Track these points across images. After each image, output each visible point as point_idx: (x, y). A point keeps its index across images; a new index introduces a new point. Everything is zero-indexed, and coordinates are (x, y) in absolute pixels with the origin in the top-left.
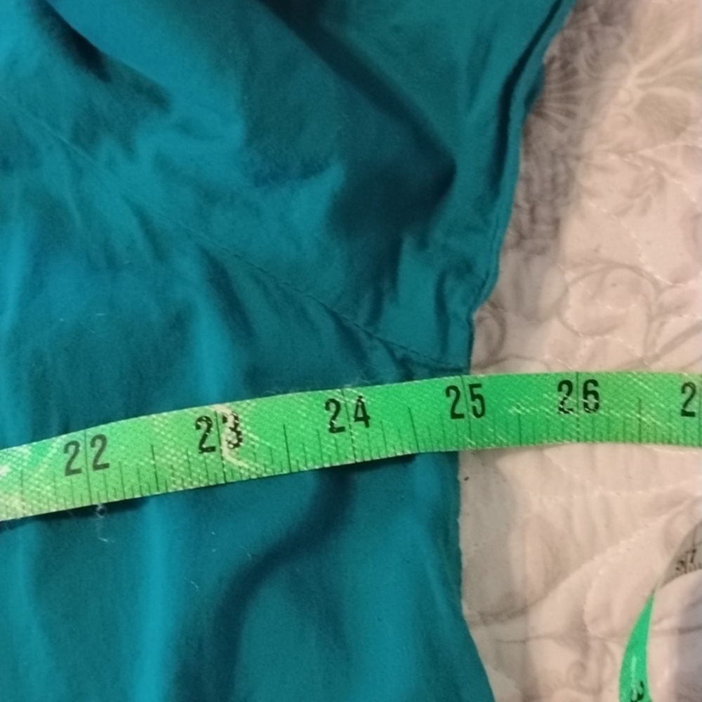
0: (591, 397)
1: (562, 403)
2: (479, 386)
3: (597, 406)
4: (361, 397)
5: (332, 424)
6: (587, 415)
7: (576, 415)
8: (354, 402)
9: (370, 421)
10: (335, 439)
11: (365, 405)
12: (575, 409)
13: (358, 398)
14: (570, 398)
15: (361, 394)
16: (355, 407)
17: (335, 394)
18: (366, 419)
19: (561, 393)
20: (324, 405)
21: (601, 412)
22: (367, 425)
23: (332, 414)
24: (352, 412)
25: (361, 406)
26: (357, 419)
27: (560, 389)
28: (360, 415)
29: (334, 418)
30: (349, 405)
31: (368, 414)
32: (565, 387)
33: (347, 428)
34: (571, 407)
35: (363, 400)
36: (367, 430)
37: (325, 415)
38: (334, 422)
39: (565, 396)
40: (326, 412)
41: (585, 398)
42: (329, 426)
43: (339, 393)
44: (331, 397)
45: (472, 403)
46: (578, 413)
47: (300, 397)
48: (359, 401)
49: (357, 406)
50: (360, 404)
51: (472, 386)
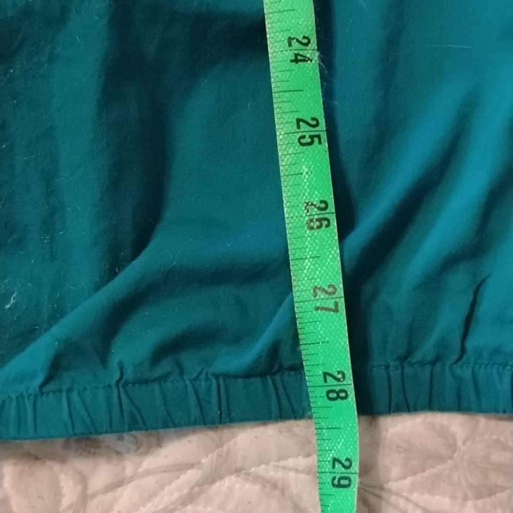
0: (318, 223)
1: (312, 204)
2: (320, 142)
3: (312, 228)
4: (311, 61)
5: (294, 39)
6: (305, 222)
7: (304, 215)
8: (308, 56)
9: (294, 63)
10: (284, 41)
11: (306, 63)
12: (308, 214)
13: (311, 58)
14: (316, 209)
15: (313, 61)
16: (305, 55)
17: (314, 44)
18: (296, 61)
19: (319, 203)
20: (306, 36)
21: (308, 232)
22: (292, 61)
23: (300, 39)
24: (301, 53)
25: (305, 59)
26: (296, 55)
27: (322, 202)
28: (299, 58)
29: (298, 40)
30: (306, 52)
31: (299, 63)
32: (323, 205)
33: (291, 48)
34: (310, 211)
35: (309, 62)
36: (289, 61)
37: (300, 35)
38: (295, 40)
39: (317, 206)
40: (302, 36)
41: (317, 220)
42: (292, 37)
43: (315, 47)
44: (312, 41)
45: (307, 135)
46: (306, 216)
47: (312, 21)
48: (309, 59)
49: (305, 57)
50: (307, 59)
51: (319, 137)
